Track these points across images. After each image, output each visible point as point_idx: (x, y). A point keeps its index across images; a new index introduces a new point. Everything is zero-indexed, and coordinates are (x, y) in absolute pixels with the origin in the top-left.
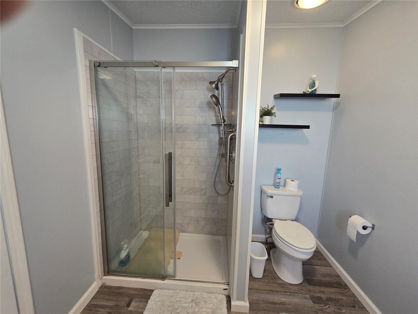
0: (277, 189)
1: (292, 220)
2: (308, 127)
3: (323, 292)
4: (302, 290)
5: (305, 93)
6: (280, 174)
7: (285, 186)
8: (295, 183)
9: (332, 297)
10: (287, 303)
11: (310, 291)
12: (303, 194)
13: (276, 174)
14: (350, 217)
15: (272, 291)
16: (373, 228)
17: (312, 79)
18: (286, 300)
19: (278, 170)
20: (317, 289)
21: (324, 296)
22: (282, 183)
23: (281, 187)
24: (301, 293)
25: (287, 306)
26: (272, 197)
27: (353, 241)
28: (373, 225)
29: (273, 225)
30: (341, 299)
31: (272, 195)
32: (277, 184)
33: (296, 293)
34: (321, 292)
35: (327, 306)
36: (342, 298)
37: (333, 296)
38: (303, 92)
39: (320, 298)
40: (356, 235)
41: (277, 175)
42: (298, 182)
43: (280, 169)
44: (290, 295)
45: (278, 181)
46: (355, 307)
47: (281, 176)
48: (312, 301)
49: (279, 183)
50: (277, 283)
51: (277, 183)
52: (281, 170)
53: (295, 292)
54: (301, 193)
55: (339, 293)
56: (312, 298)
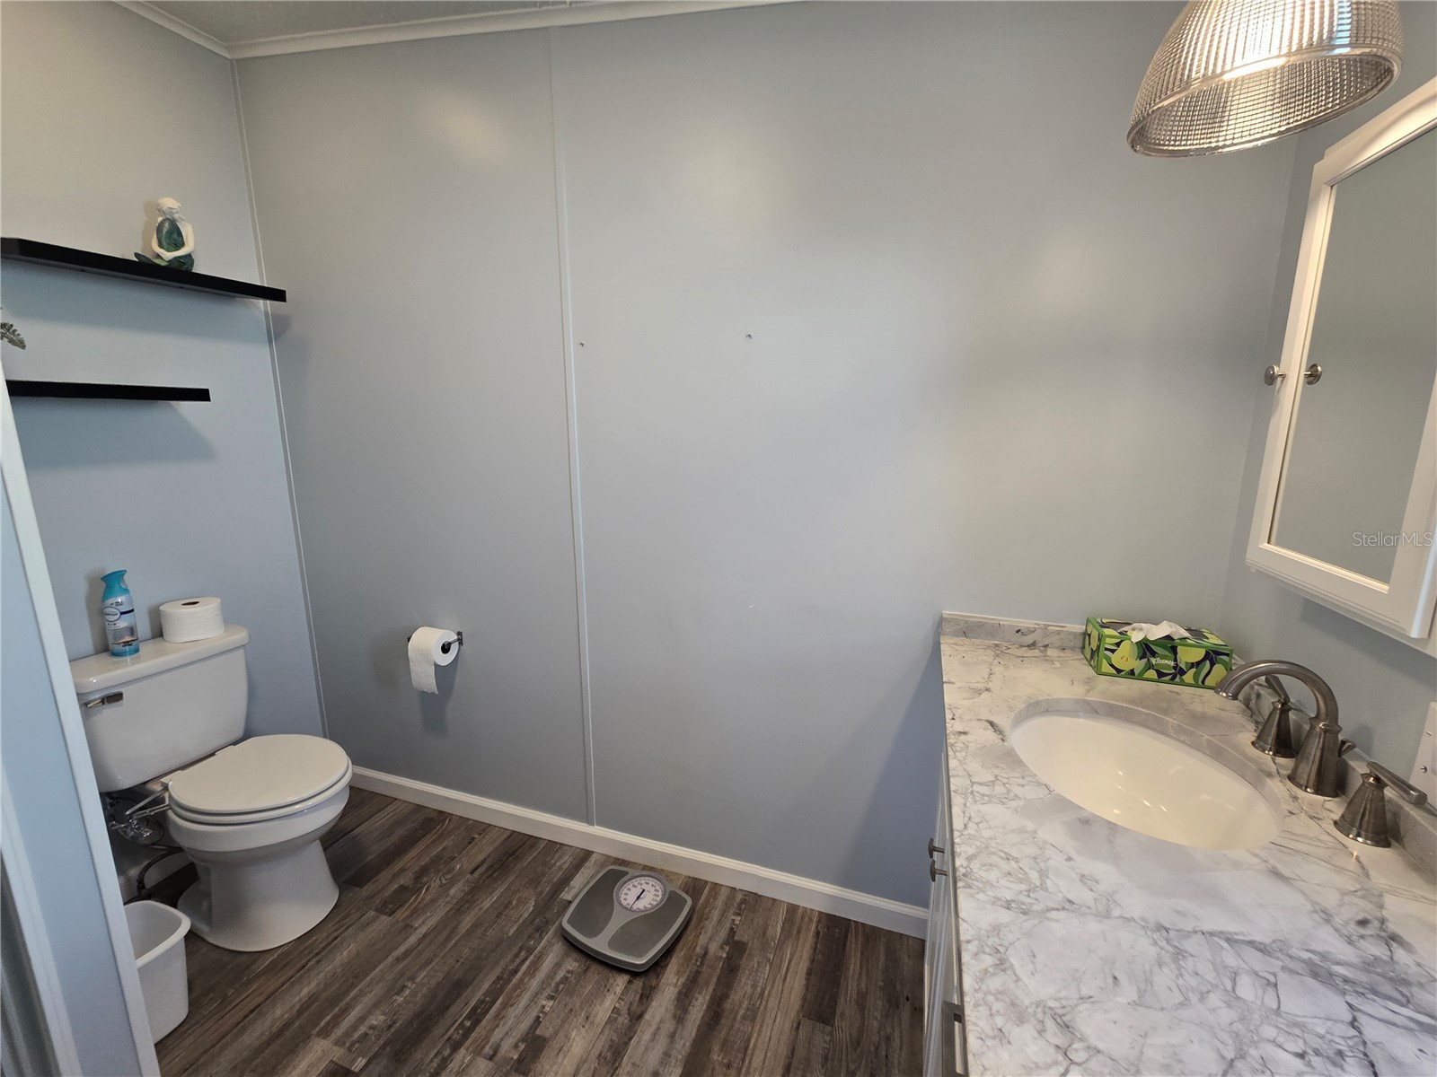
0: (128, 658)
1: (235, 743)
2: (202, 395)
3: (403, 870)
4: (347, 916)
5: (147, 261)
6: (126, 591)
7: (161, 635)
8: (209, 609)
9: (423, 863)
10: (322, 986)
11: (370, 898)
12: (250, 637)
13: (105, 597)
14: (409, 640)
15: (252, 1011)
16: (460, 641)
17: (161, 211)
18: (313, 985)
19: (111, 582)
20: (384, 876)
21: (406, 879)
22: (144, 628)
23: (145, 648)
24: (348, 928)
25: (324, 995)
26: (117, 697)
27: (433, 693)
28: (459, 634)
29: (159, 801)
30: (444, 849)
31: (116, 690)
32: (122, 637)
33: (336, 938)
34: (396, 876)
35: (421, 892)
36: (444, 845)
37: (425, 860)
38: (136, 255)
39: (403, 888)
40: (433, 675)
41: (112, 600)
42: (219, 600)
43: (119, 575)
44: (319, 962)
45: (123, 623)
46: (473, 838)
47: (131, 601)
48: (385, 914)
49: (132, 630)
50: (258, 976)
51: (118, 634)
52: (123, 575)
53: (330, 939)
54: (241, 636)
55: (433, 842)
56: (381, 910)
